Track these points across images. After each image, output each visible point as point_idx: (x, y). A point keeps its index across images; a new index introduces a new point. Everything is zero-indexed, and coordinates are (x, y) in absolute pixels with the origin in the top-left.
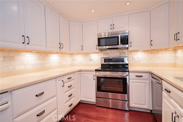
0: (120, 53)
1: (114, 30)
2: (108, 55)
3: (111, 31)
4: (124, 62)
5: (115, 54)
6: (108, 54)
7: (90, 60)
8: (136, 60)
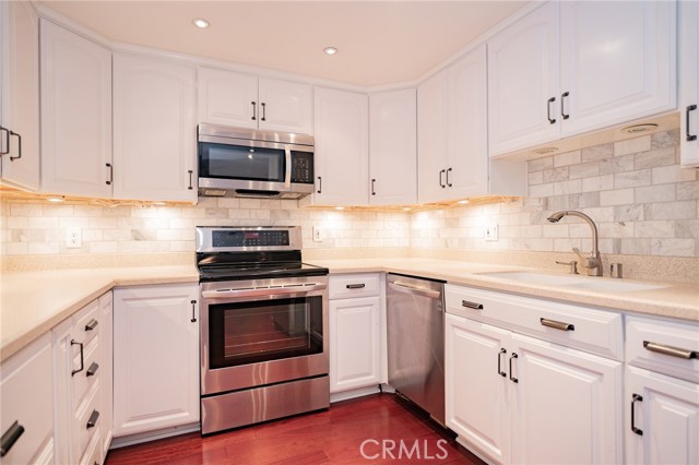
0: (272, 212)
1: (264, 126)
2: (227, 216)
3: (252, 125)
4: (288, 244)
5: (253, 216)
6: (226, 212)
7: (138, 236)
8: (323, 236)
